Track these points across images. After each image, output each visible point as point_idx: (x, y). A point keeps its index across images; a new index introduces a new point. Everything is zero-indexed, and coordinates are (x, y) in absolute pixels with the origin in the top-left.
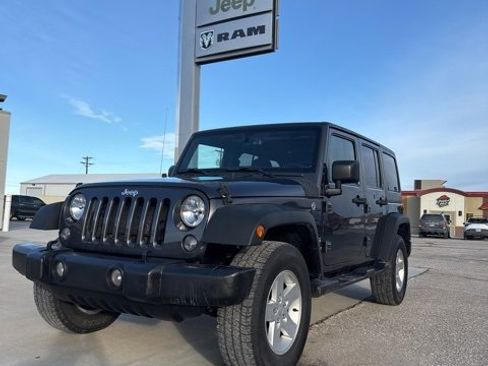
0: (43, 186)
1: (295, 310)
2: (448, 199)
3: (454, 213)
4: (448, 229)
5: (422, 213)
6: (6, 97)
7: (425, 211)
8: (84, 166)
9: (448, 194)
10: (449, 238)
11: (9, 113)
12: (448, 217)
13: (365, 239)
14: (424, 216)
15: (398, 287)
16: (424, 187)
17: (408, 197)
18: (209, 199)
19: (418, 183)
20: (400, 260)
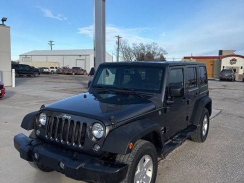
0: (30, 57)
1: (149, 170)
2: (236, 60)
3: (238, 67)
4: (235, 76)
5: (222, 69)
6: (7, 19)
7: (224, 67)
8: (50, 46)
9: (236, 58)
10: (235, 81)
11: (9, 27)
12: (235, 70)
13: (187, 117)
14: (223, 70)
15: (204, 133)
16: (224, 54)
17: (215, 59)
18: (105, 127)
19: (221, 52)
20: (205, 120)
